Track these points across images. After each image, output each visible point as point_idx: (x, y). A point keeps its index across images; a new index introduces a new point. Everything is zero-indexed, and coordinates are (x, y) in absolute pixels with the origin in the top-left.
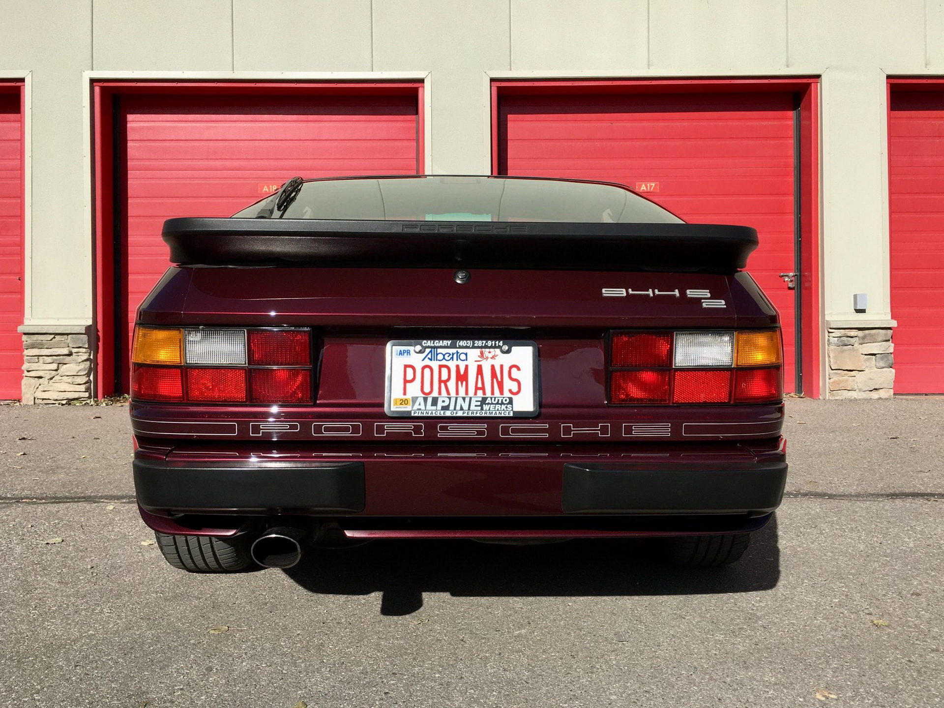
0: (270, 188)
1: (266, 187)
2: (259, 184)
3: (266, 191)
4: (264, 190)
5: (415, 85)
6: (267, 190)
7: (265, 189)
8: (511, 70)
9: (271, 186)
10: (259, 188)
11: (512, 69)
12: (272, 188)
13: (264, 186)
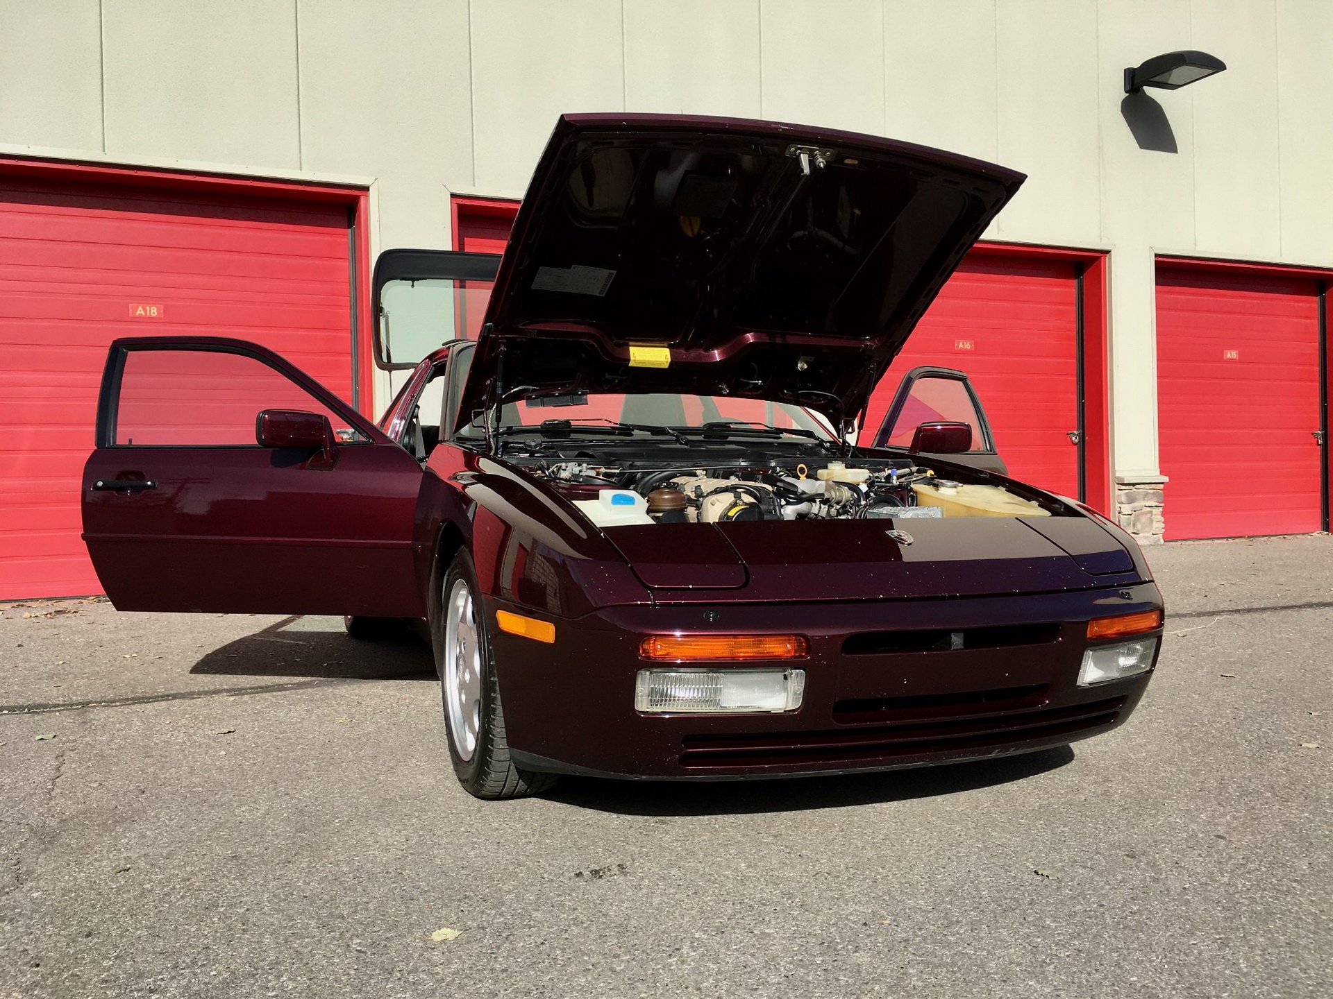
0: (147, 310)
1: (140, 308)
2: (130, 305)
3: (141, 314)
4: (138, 312)
5: (356, 193)
6: (143, 312)
7: (140, 311)
8: (474, 186)
9: (148, 308)
10: (130, 310)
11: (476, 185)
12: (150, 311)
13: (138, 308)
